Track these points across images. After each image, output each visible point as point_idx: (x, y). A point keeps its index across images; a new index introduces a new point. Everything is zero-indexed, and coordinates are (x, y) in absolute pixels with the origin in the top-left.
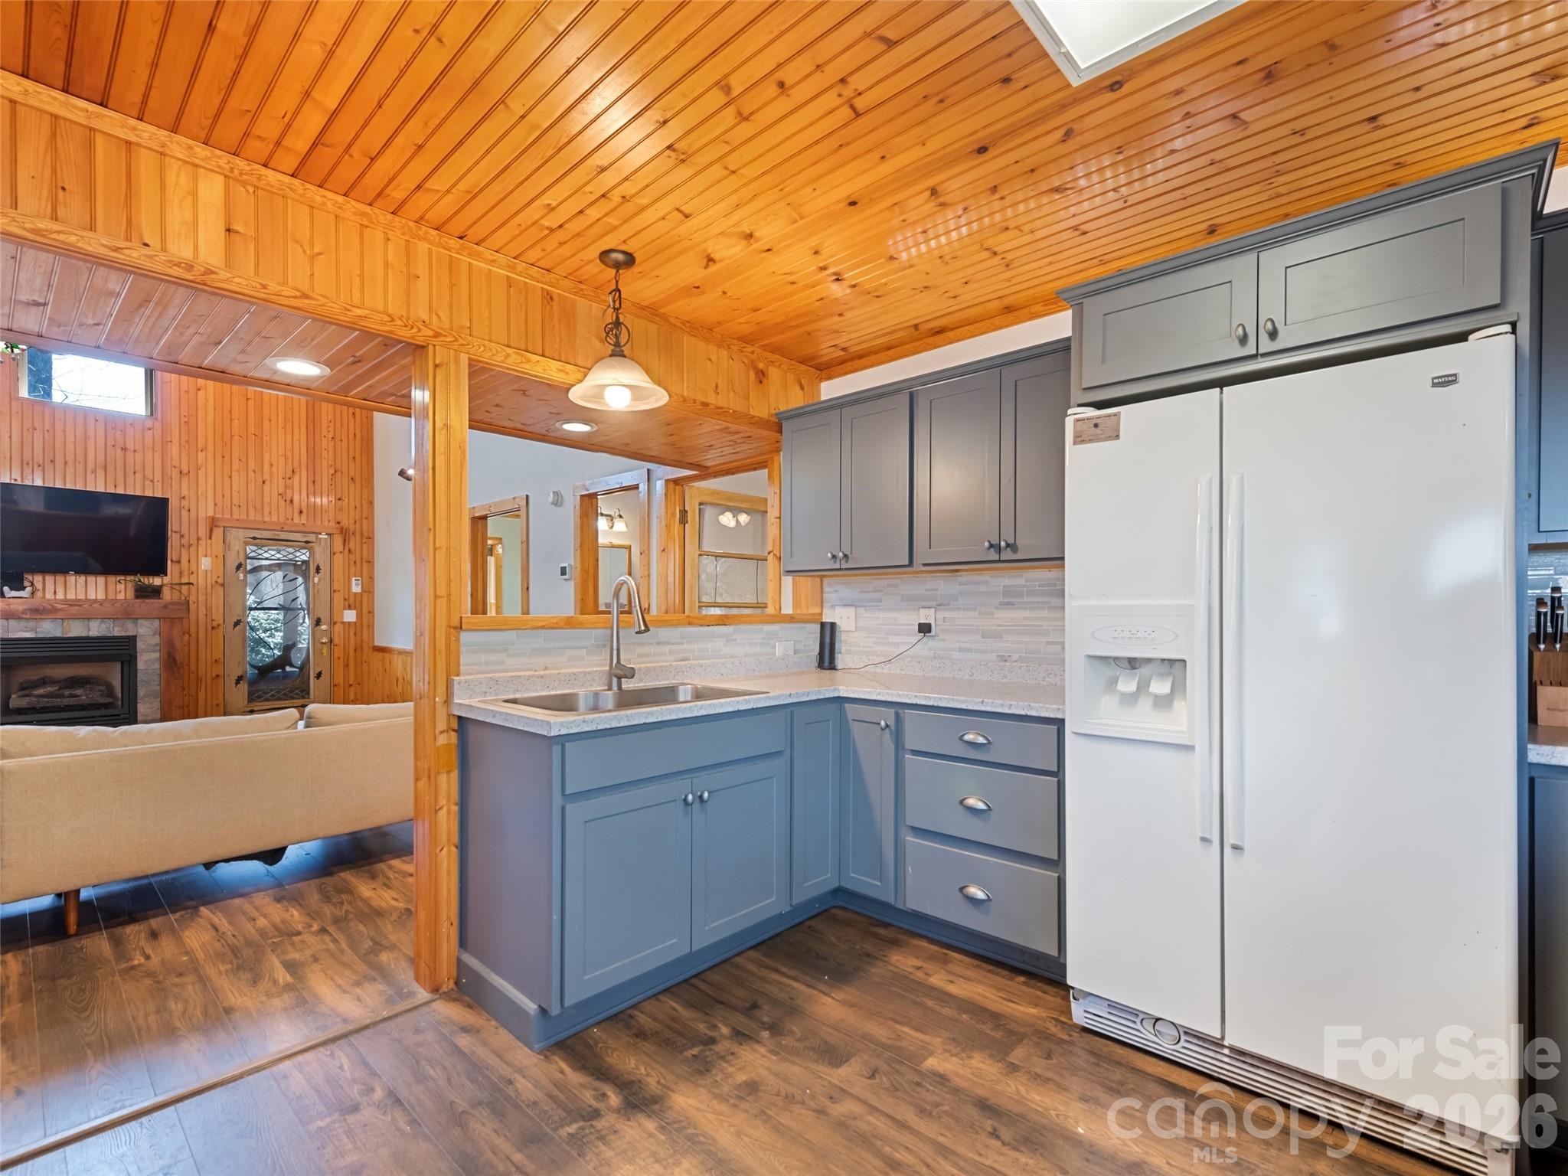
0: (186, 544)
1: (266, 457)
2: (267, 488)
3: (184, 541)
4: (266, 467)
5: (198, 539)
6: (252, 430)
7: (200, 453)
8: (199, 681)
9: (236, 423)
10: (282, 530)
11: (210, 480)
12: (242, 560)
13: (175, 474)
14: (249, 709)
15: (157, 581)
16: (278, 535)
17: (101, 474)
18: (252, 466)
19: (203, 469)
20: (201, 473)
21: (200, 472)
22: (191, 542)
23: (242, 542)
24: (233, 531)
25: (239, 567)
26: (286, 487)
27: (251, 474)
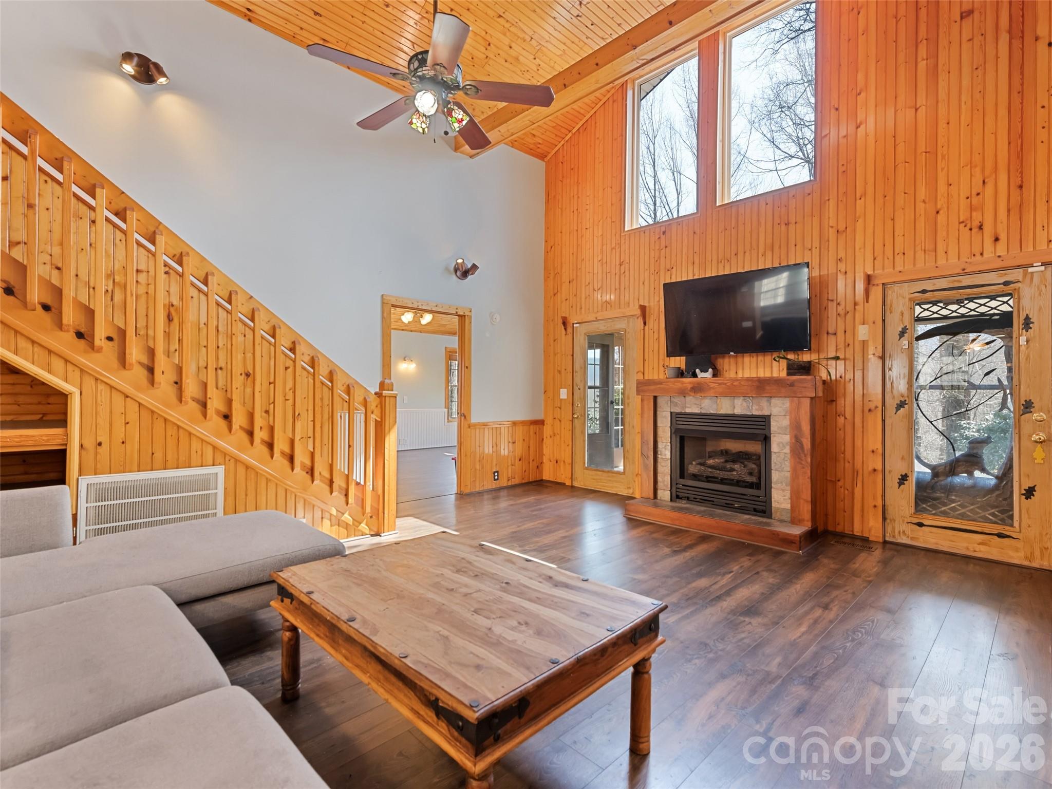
0: (842, 313)
1: (942, 177)
2: (941, 218)
3: (841, 309)
4: (942, 188)
5: (855, 304)
6: (922, 147)
7: (858, 202)
8: (855, 473)
9: (901, 147)
10: (964, 273)
11: (870, 231)
12: (907, 323)
13: (832, 232)
14: (916, 521)
15: (806, 357)
16: (959, 281)
17: (769, 254)
18: (922, 193)
19: (861, 221)
20: (860, 224)
21: (858, 224)
22: (848, 309)
23: (907, 300)
24: (896, 287)
25: (902, 334)
26: (972, 208)
27: (921, 206)
